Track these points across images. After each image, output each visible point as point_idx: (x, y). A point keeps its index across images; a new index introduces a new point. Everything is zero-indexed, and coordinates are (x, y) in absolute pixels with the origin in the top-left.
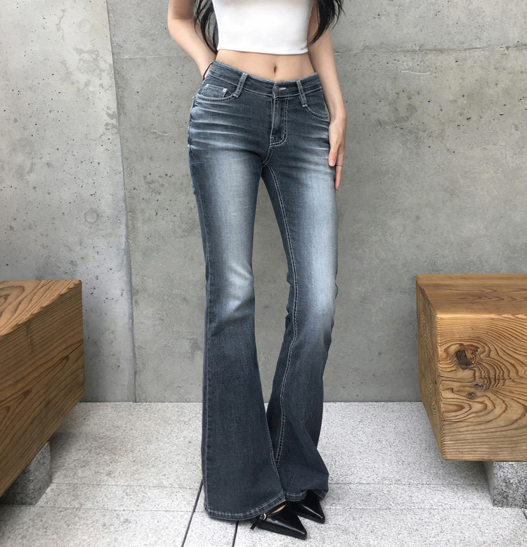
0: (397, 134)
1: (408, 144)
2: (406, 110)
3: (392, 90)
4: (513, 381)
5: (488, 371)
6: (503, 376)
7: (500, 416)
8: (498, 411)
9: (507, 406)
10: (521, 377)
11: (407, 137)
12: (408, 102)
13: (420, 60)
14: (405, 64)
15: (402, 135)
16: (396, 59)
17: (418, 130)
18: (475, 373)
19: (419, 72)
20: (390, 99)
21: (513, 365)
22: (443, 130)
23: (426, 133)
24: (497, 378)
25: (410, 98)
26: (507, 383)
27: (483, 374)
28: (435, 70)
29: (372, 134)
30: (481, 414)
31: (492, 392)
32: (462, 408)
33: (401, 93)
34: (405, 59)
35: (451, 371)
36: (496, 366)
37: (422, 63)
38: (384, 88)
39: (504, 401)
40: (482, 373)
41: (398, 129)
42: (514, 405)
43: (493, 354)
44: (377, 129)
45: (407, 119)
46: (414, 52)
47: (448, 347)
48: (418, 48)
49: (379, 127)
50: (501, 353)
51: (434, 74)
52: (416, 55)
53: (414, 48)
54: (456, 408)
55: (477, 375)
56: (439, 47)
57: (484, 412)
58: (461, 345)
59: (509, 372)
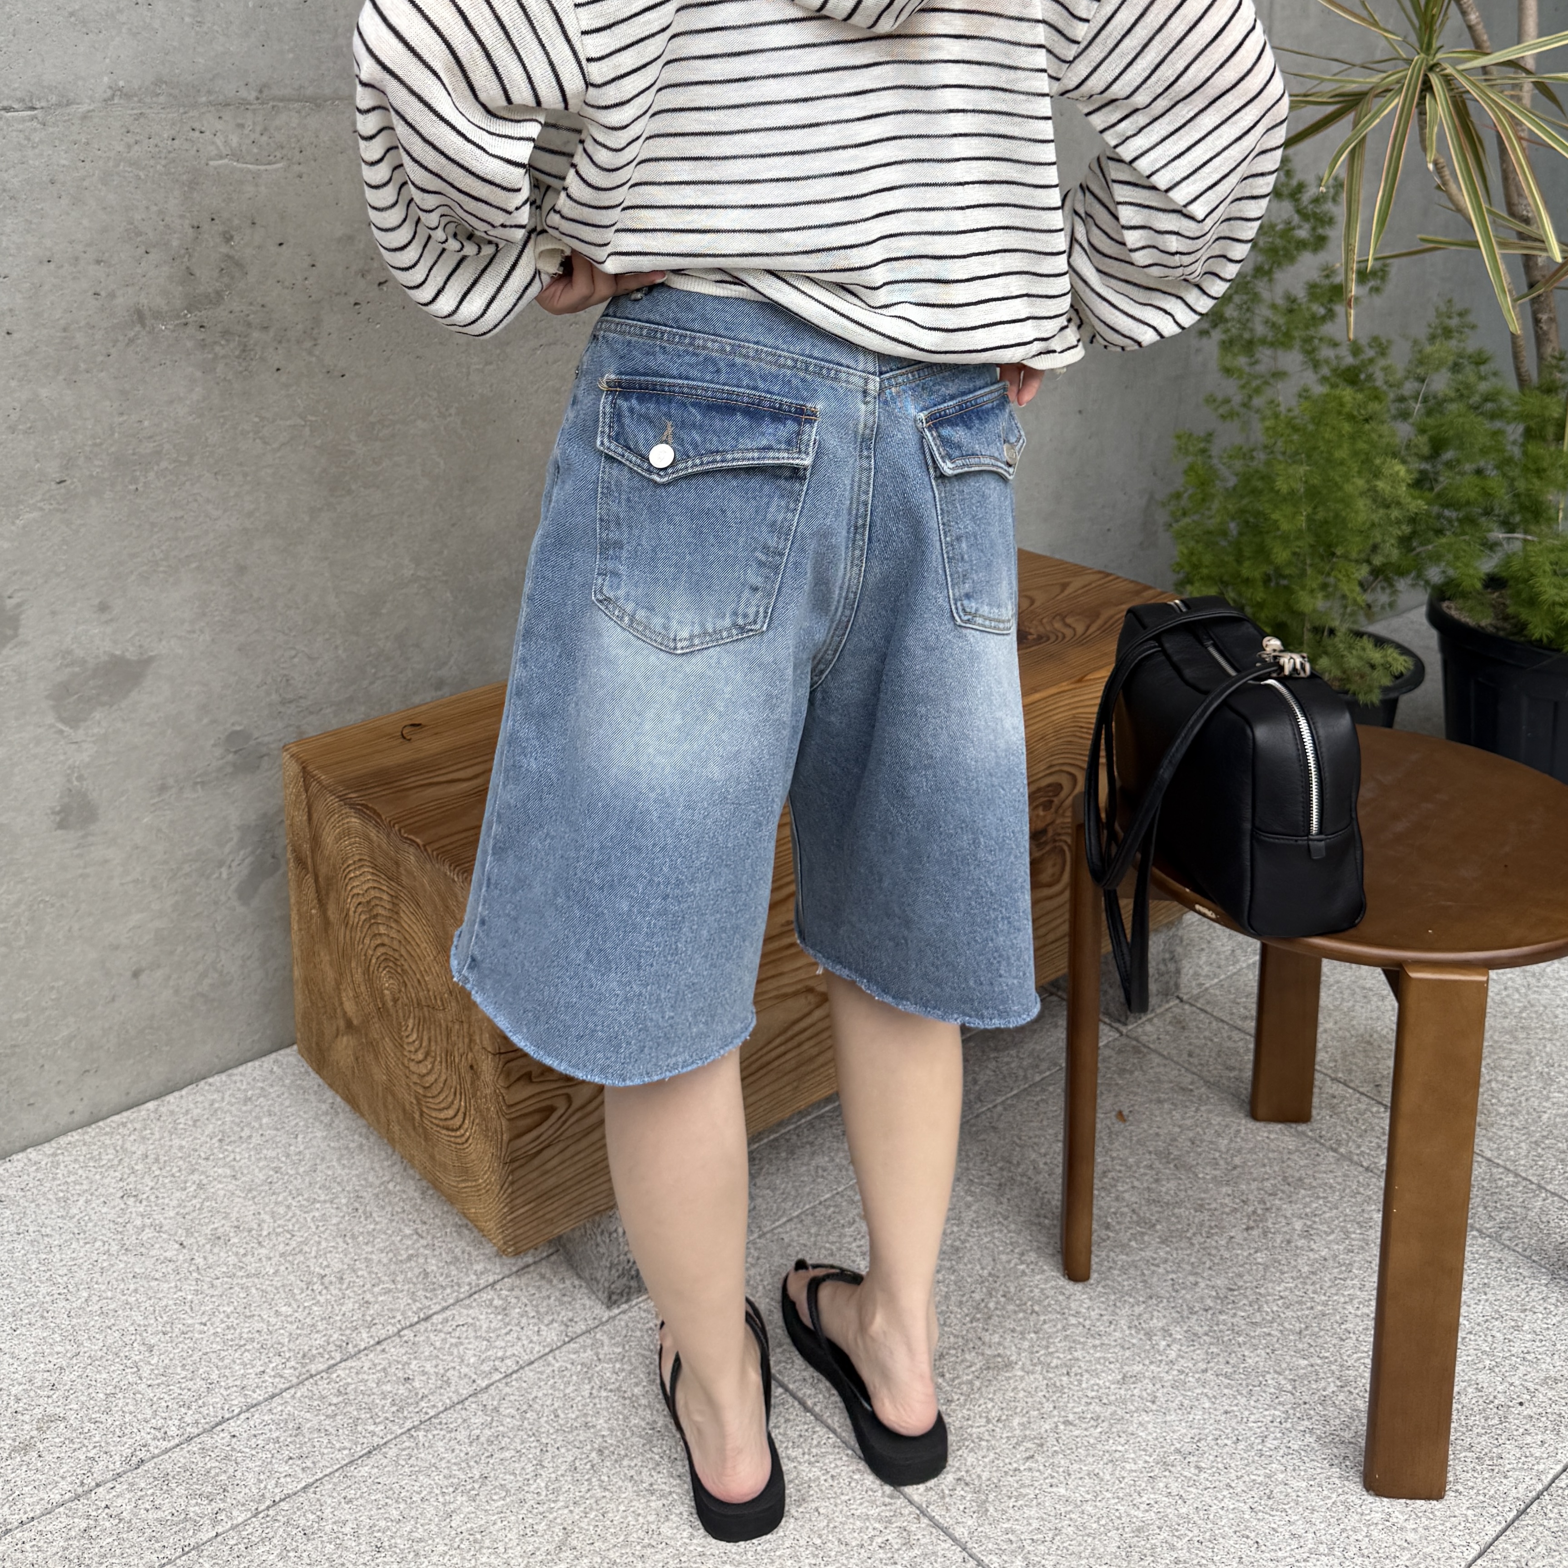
0: (189, 344)
1: (220, 368)
2: (216, 274)
3: (182, 217)
11: (217, 348)
12: (224, 249)
13: (259, 129)
14: (219, 141)
15: (203, 345)
16: (197, 125)
17: (249, 325)
19: (257, 162)
20: (175, 243)
22: (317, 321)
23: (271, 333)
25: (228, 238)
28: (298, 157)
29: (113, 351)
33: (205, 226)
34: (219, 125)
37: (264, 138)
38: (160, 212)
41: (191, 330)
44: (131, 334)
45: (217, 298)
46: (244, 104)
48: (254, 94)
49: (138, 328)
51: (297, 168)
52: (249, 114)
53: (244, 93)
56: (310, 91)
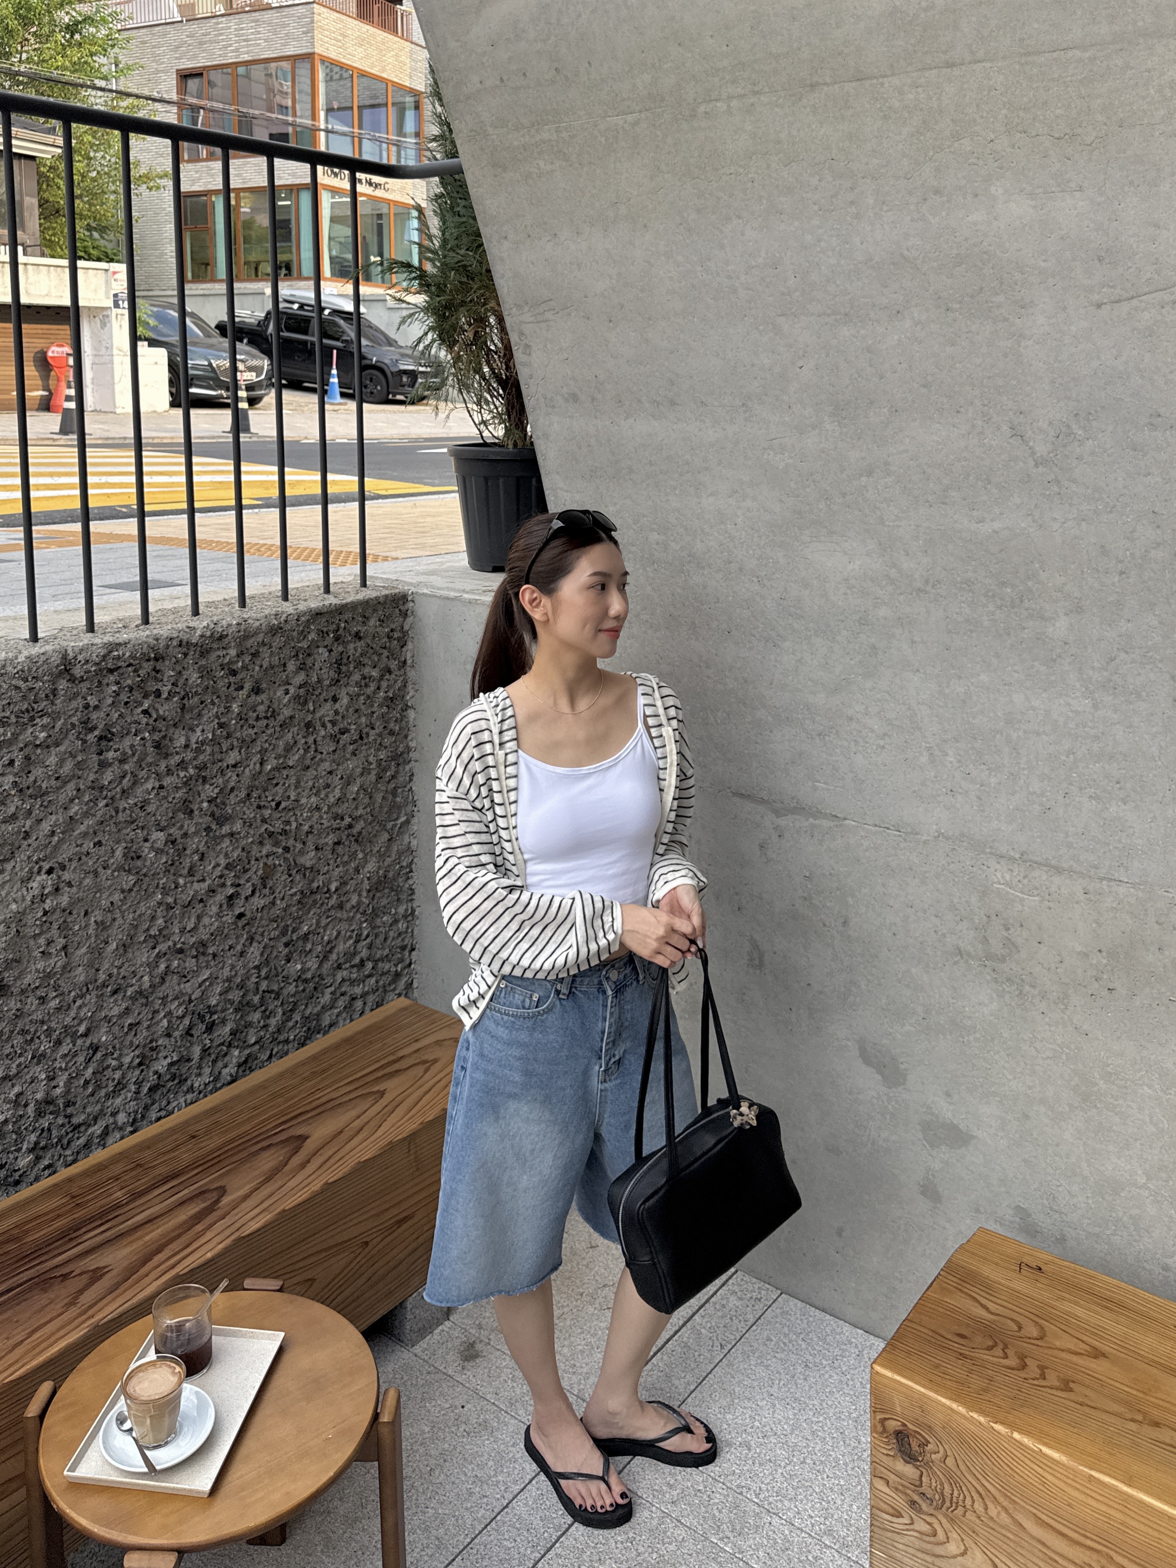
4: (979, 1517)
5: (942, 1484)
6: (964, 1501)
7: (955, 1557)
8: (953, 1548)
9: (966, 1549)
10: (992, 1518)
18: (921, 1476)
21: (980, 1495)
24: (955, 1499)
26: (968, 1514)
27: (934, 1484)
30: (927, 1539)
31: (946, 1516)
32: (900, 1515)
35: (887, 1455)
36: (953, 1482)
39: (963, 1540)
40: (933, 1481)
42: (979, 1555)
43: (950, 1461)
47: (886, 1419)
50: (962, 1467)
54: (891, 1511)
55: (924, 1479)
57: (932, 1539)
58: (904, 1425)
59: (973, 1502)
